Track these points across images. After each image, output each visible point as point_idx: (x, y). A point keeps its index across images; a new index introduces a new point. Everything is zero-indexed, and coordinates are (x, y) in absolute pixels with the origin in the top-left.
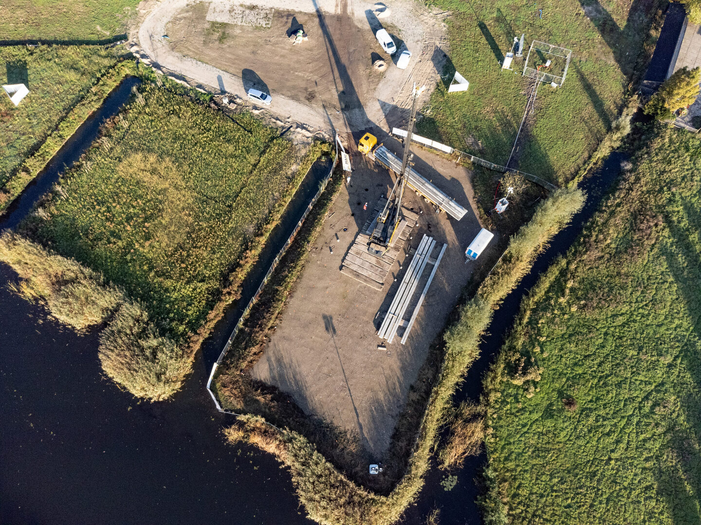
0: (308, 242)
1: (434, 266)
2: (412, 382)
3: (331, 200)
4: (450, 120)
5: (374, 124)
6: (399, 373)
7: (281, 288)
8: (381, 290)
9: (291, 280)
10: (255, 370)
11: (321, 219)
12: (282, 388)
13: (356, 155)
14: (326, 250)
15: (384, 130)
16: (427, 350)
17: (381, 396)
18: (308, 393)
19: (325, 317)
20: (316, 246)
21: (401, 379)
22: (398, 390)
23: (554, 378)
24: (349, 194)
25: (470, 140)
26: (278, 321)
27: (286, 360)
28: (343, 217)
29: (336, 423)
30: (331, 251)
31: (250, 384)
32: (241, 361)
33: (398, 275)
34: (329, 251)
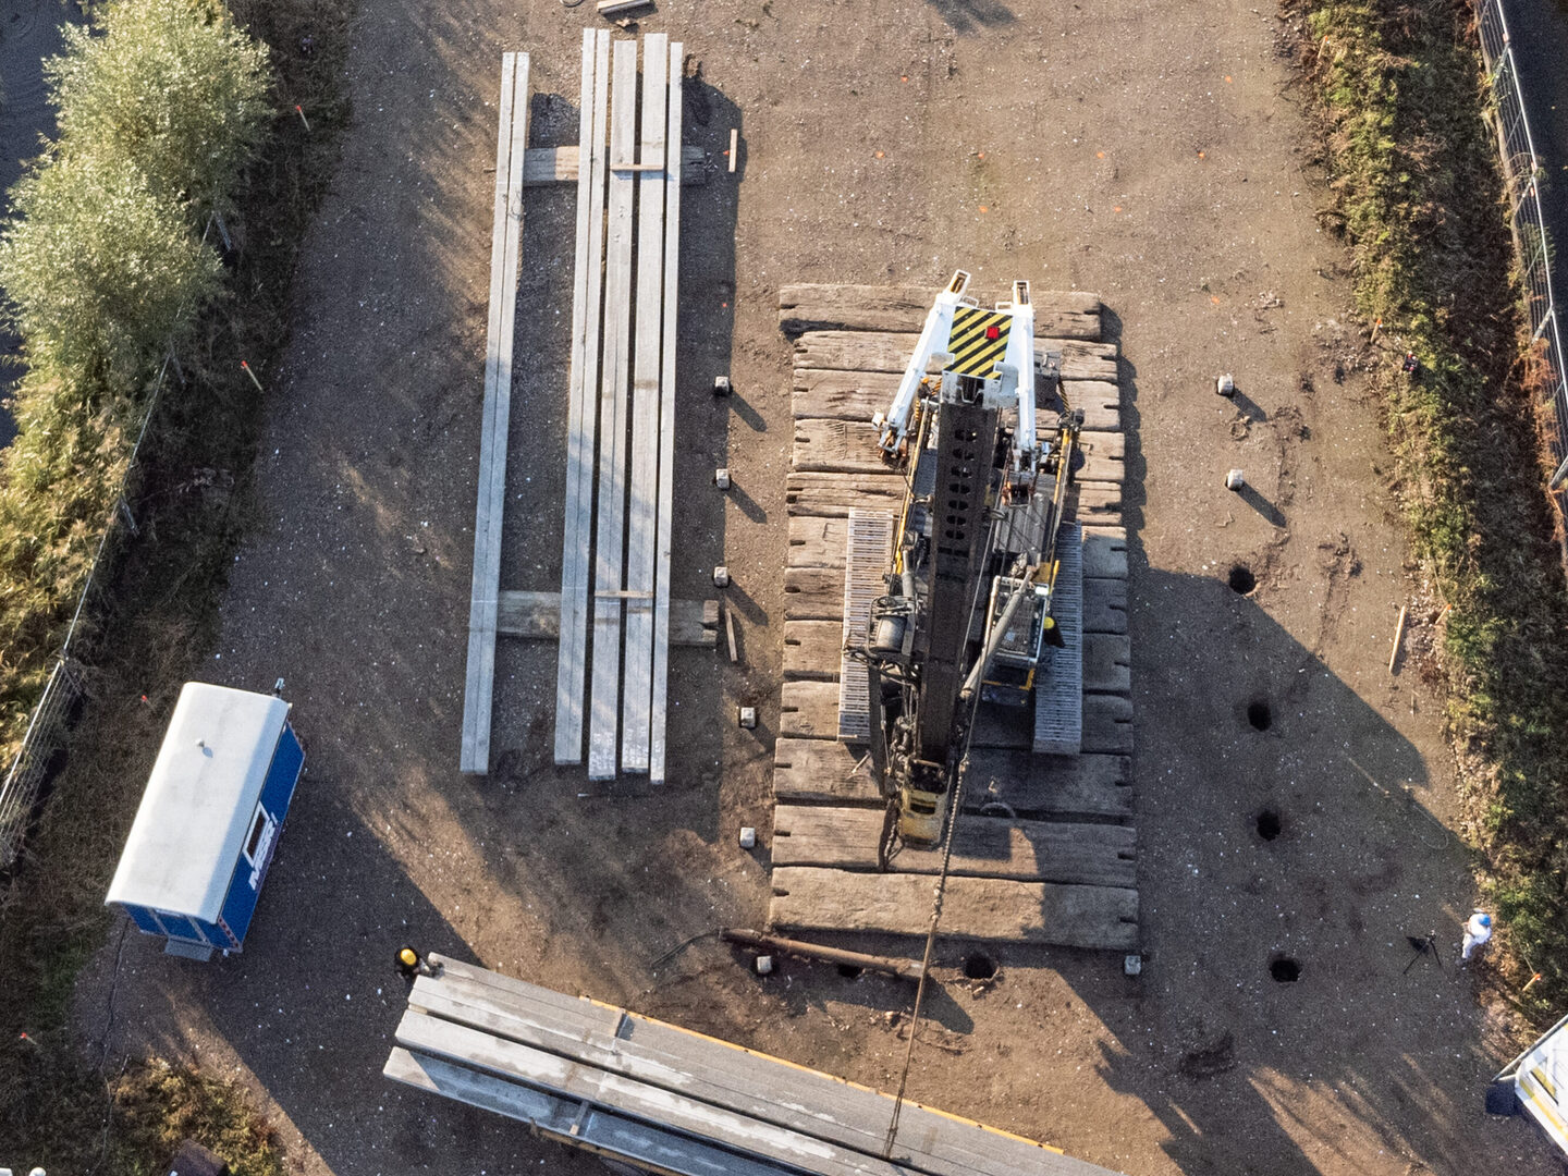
0: (1418, 375)
1: (506, 583)
8: (784, 290)
14: (1273, 388)
20: (1354, 388)
33: (722, 428)
34: (1248, 389)
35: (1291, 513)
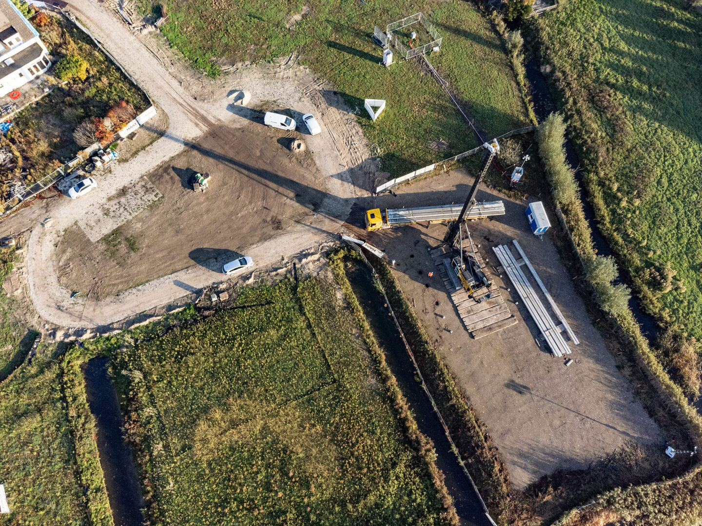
0: (426, 342)
1: (526, 264)
2: (614, 363)
3: (399, 292)
4: (402, 143)
5: (352, 199)
6: (599, 367)
7: (454, 401)
8: (517, 322)
9: (452, 385)
10: (515, 483)
11: (411, 314)
12: (549, 472)
13: (371, 237)
14: (445, 335)
15: (366, 196)
16: (594, 330)
17: (610, 397)
18: (568, 454)
19: (508, 386)
20: (434, 339)
21: (605, 369)
22: (614, 380)
23: (679, 262)
24: (404, 272)
25: (433, 145)
26: (483, 428)
27: (525, 449)
28: (423, 296)
29: (610, 450)
30: (449, 331)
31: (527, 497)
32: (499, 488)
33: (513, 298)
34: (448, 333)
35: (434, 316)
